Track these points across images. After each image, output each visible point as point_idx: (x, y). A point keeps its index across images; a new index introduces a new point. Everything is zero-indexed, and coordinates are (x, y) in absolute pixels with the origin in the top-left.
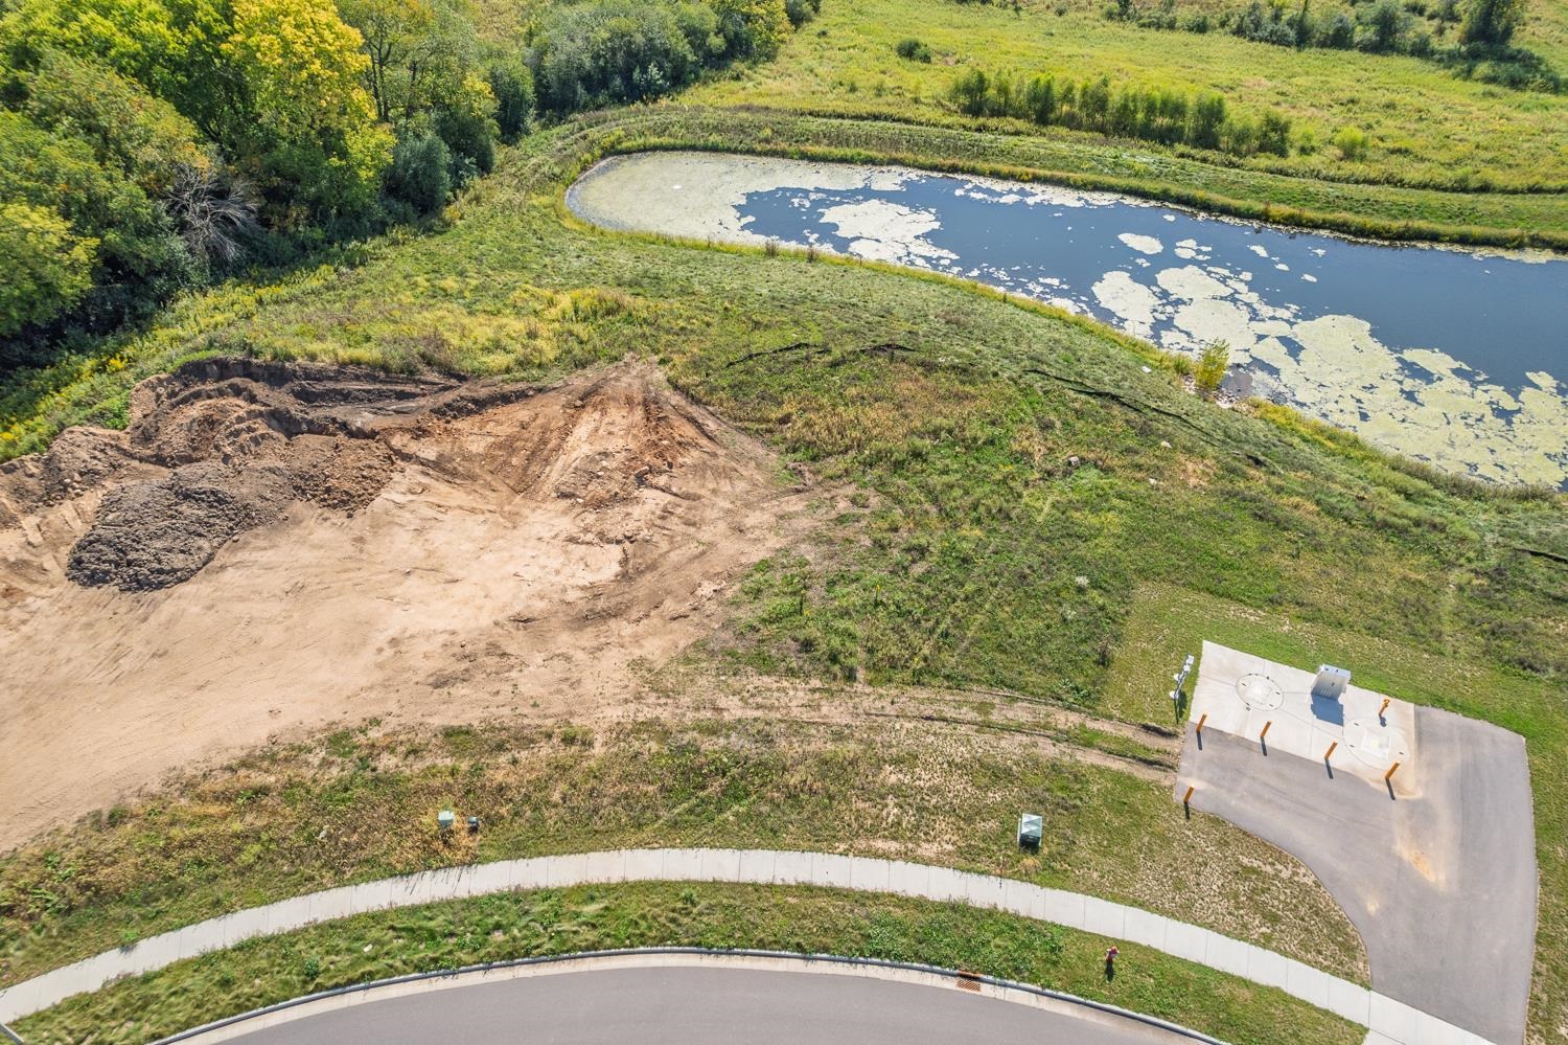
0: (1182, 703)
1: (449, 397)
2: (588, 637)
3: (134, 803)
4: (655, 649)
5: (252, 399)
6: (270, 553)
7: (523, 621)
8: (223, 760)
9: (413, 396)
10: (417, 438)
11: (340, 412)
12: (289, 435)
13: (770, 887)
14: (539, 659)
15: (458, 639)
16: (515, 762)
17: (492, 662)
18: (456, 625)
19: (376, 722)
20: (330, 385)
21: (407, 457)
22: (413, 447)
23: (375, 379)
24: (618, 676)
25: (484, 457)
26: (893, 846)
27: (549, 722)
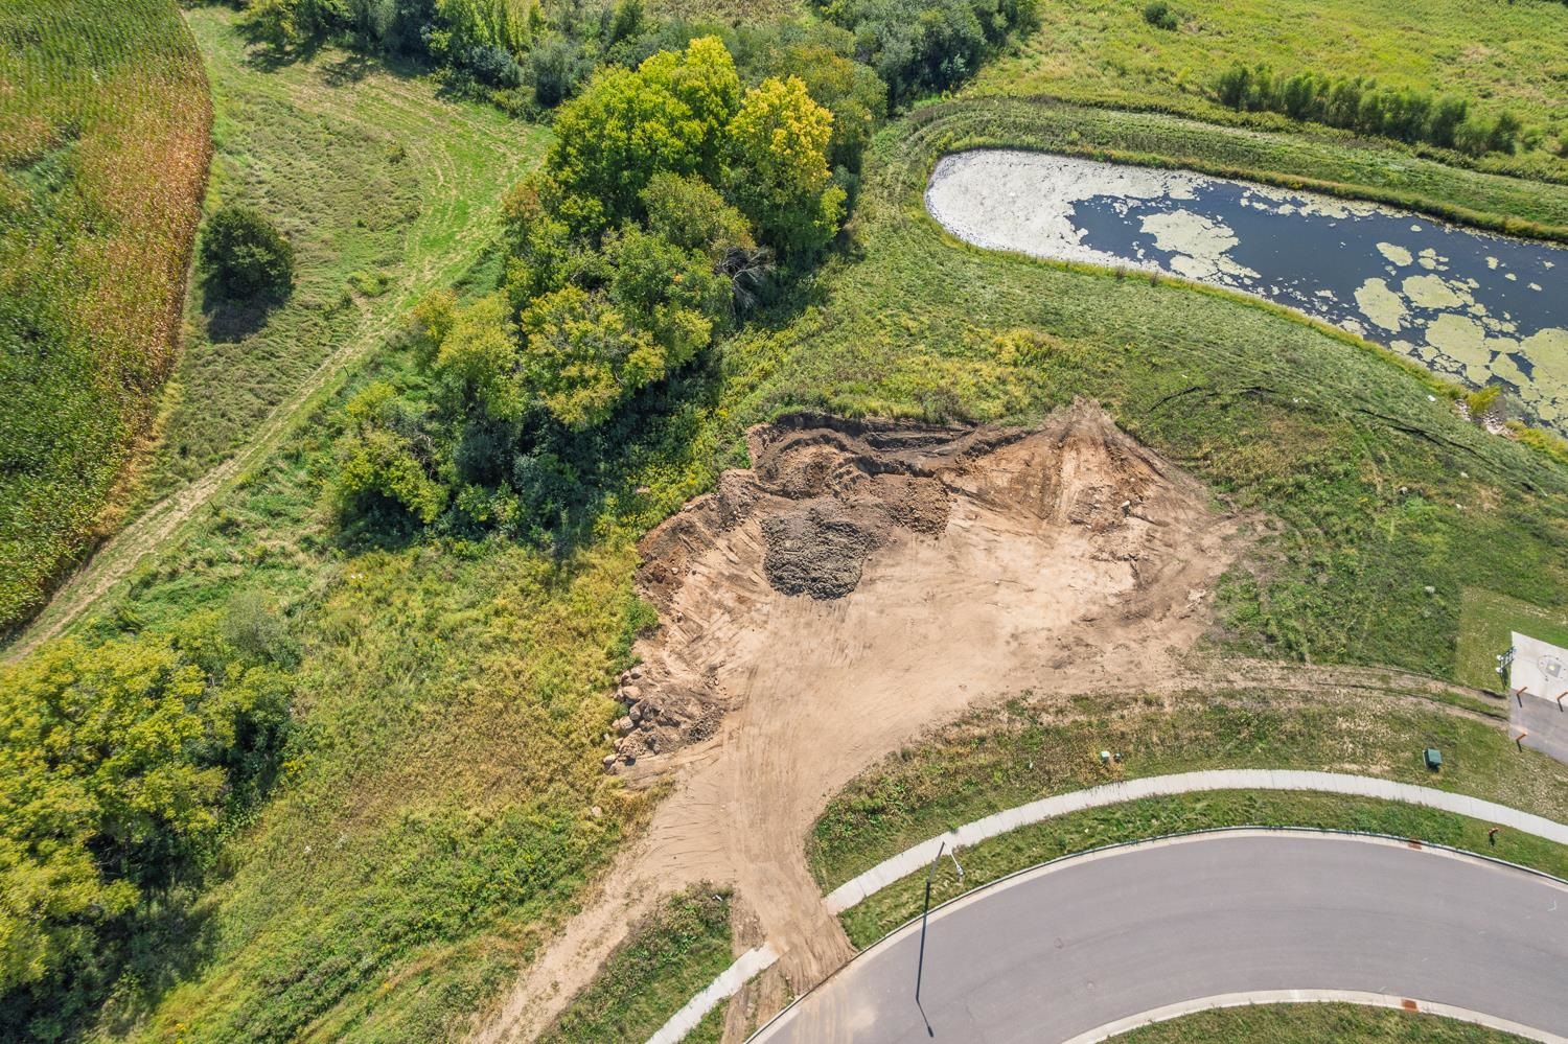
0: (1505, 676)
1: (970, 441)
2: (1133, 632)
3: (911, 747)
4: (1177, 639)
5: (842, 448)
6: (898, 569)
7: (1089, 620)
8: (948, 719)
9: (948, 441)
10: (960, 475)
11: (903, 455)
12: (872, 474)
13: (1293, 791)
14: (1109, 648)
15: (1055, 634)
16: (1122, 717)
17: (1082, 649)
18: (1048, 624)
19: (1030, 693)
20: (893, 435)
21: (955, 490)
22: (959, 483)
23: (919, 429)
24: (1162, 659)
25: (1010, 490)
26: (1355, 767)
27: (1132, 691)
